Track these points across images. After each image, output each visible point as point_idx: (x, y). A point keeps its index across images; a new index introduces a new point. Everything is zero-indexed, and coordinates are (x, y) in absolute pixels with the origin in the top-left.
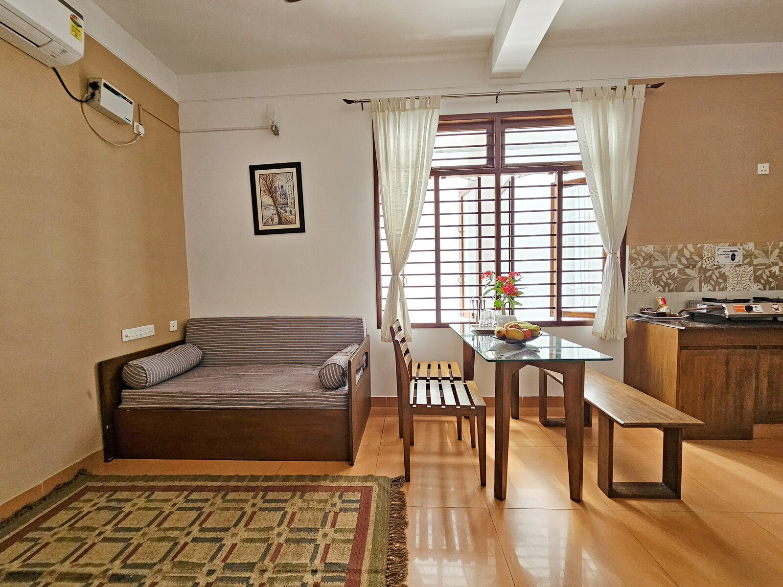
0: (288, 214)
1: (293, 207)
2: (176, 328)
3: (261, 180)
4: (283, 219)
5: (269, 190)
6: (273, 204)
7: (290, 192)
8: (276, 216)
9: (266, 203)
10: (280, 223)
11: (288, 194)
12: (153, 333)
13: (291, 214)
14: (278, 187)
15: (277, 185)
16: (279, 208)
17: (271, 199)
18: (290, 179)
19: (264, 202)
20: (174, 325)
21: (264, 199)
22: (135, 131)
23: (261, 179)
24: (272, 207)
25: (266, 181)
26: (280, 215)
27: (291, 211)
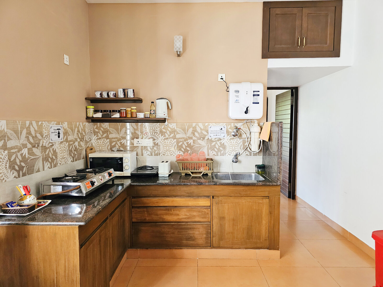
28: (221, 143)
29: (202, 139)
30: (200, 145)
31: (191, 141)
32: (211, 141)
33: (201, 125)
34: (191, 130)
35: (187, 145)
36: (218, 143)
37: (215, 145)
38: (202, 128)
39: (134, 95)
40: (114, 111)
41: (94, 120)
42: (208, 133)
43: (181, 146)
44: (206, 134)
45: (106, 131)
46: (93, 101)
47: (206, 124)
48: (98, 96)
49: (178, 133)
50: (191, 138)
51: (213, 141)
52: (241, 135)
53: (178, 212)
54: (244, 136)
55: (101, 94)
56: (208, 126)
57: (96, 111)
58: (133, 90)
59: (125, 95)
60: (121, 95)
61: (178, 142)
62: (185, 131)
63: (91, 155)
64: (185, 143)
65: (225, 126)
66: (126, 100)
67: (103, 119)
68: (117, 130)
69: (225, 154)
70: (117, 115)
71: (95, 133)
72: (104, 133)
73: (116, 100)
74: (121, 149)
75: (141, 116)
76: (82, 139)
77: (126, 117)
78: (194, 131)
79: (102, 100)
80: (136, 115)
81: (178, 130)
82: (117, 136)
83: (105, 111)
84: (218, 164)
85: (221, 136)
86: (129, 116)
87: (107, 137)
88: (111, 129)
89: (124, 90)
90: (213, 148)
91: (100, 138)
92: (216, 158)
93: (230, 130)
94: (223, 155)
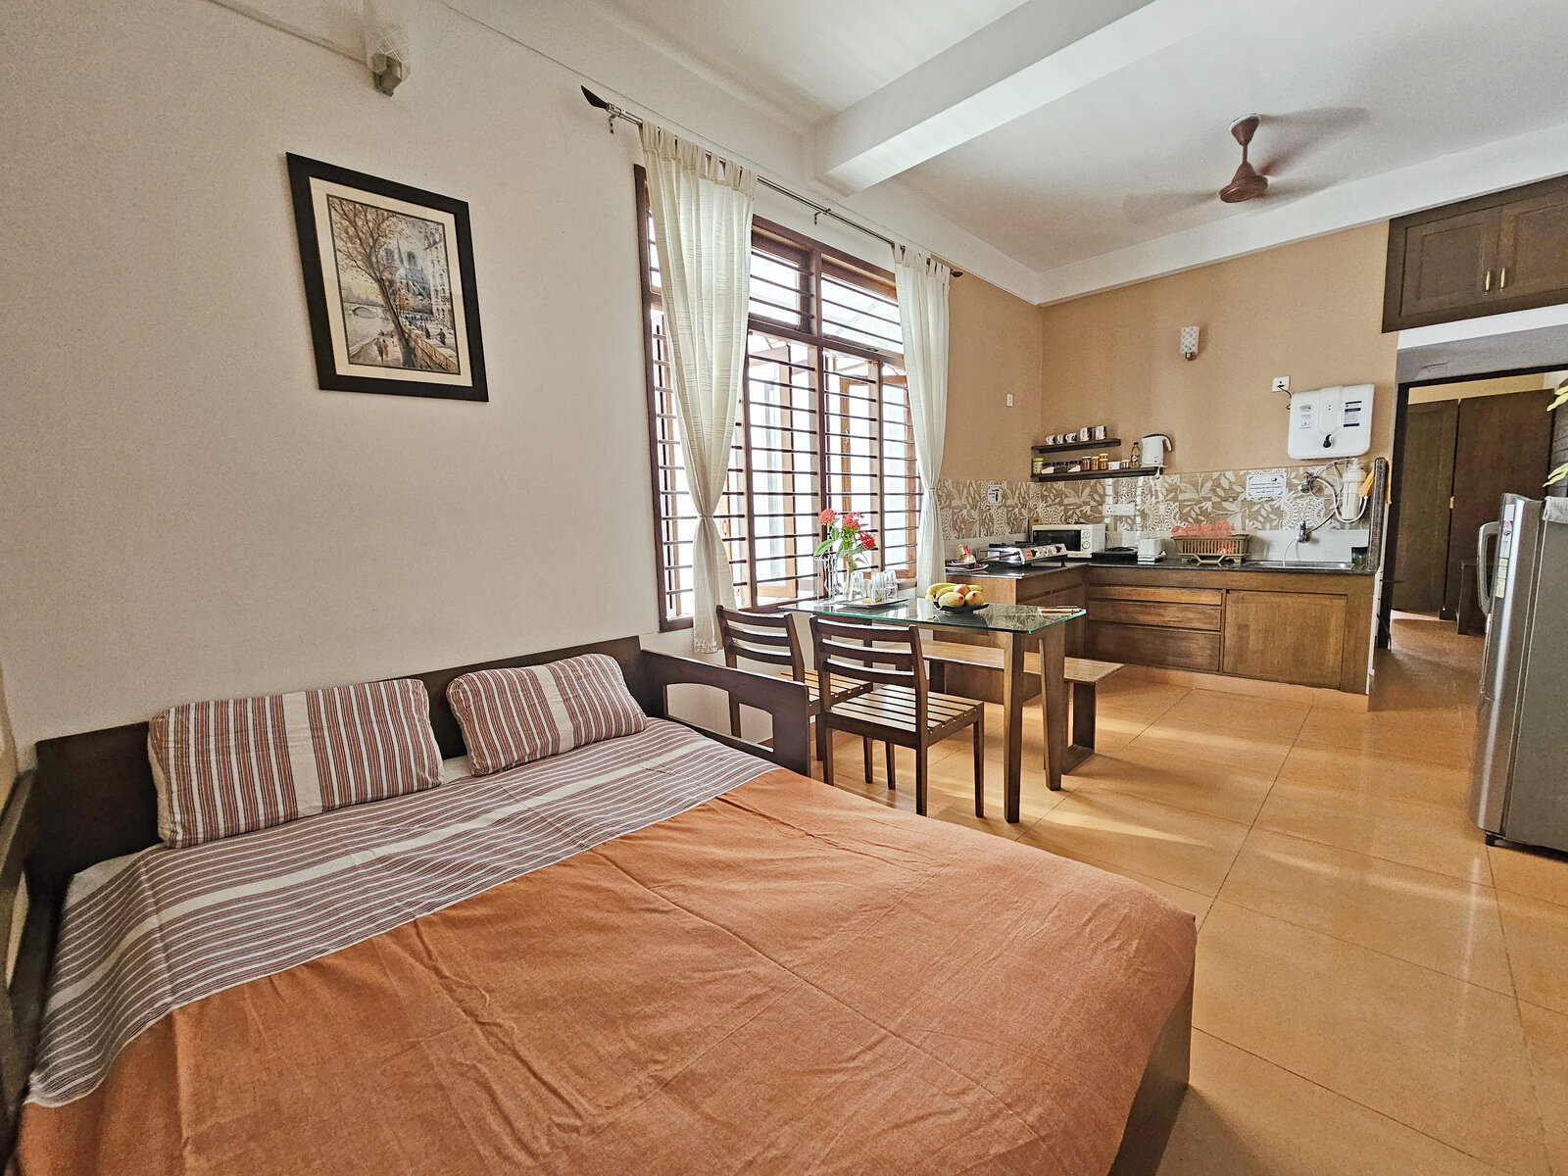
28: (1271, 506)
29: (1231, 499)
30: (1226, 510)
31: (1208, 505)
32: (1252, 503)
33: (1230, 475)
34: (1209, 485)
35: (1199, 512)
36: (1267, 506)
37: (1258, 511)
38: (1233, 479)
39: (1105, 435)
40: (1072, 463)
41: (1042, 479)
42: (1244, 488)
43: (1188, 514)
44: (1240, 489)
45: (1060, 494)
46: (1042, 450)
47: (1242, 472)
48: (1050, 442)
49: (1182, 491)
50: (1209, 499)
51: (1255, 504)
52: (1320, 490)
53: (1162, 611)
54: (1329, 491)
55: (1054, 440)
56: (1245, 475)
57: (1045, 465)
58: (1105, 428)
59: (1090, 436)
60: (1084, 437)
61: (1181, 508)
62: (1197, 488)
63: (1035, 528)
64: (1196, 508)
65: (1285, 474)
66: (1092, 444)
67: (1056, 475)
68: (1076, 492)
69: (1282, 527)
70: (1077, 469)
71: (1044, 498)
72: (1056, 496)
73: (1078, 446)
74: (1082, 520)
75: (1115, 466)
76: (1024, 506)
77: (1090, 470)
78: (1217, 485)
79: (1056, 448)
80: (1107, 465)
81: (1183, 486)
82: (1077, 501)
83: (1058, 464)
84: (1264, 545)
85: (1274, 494)
86: (1095, 468)
87: (1061, 504)
88: (1067, 491)
89: (1089, 430)
90: (1253, 517)
91: (1050, 505)
92: (1261, 534)
93: (1296, 481)
94: (1276, 528)
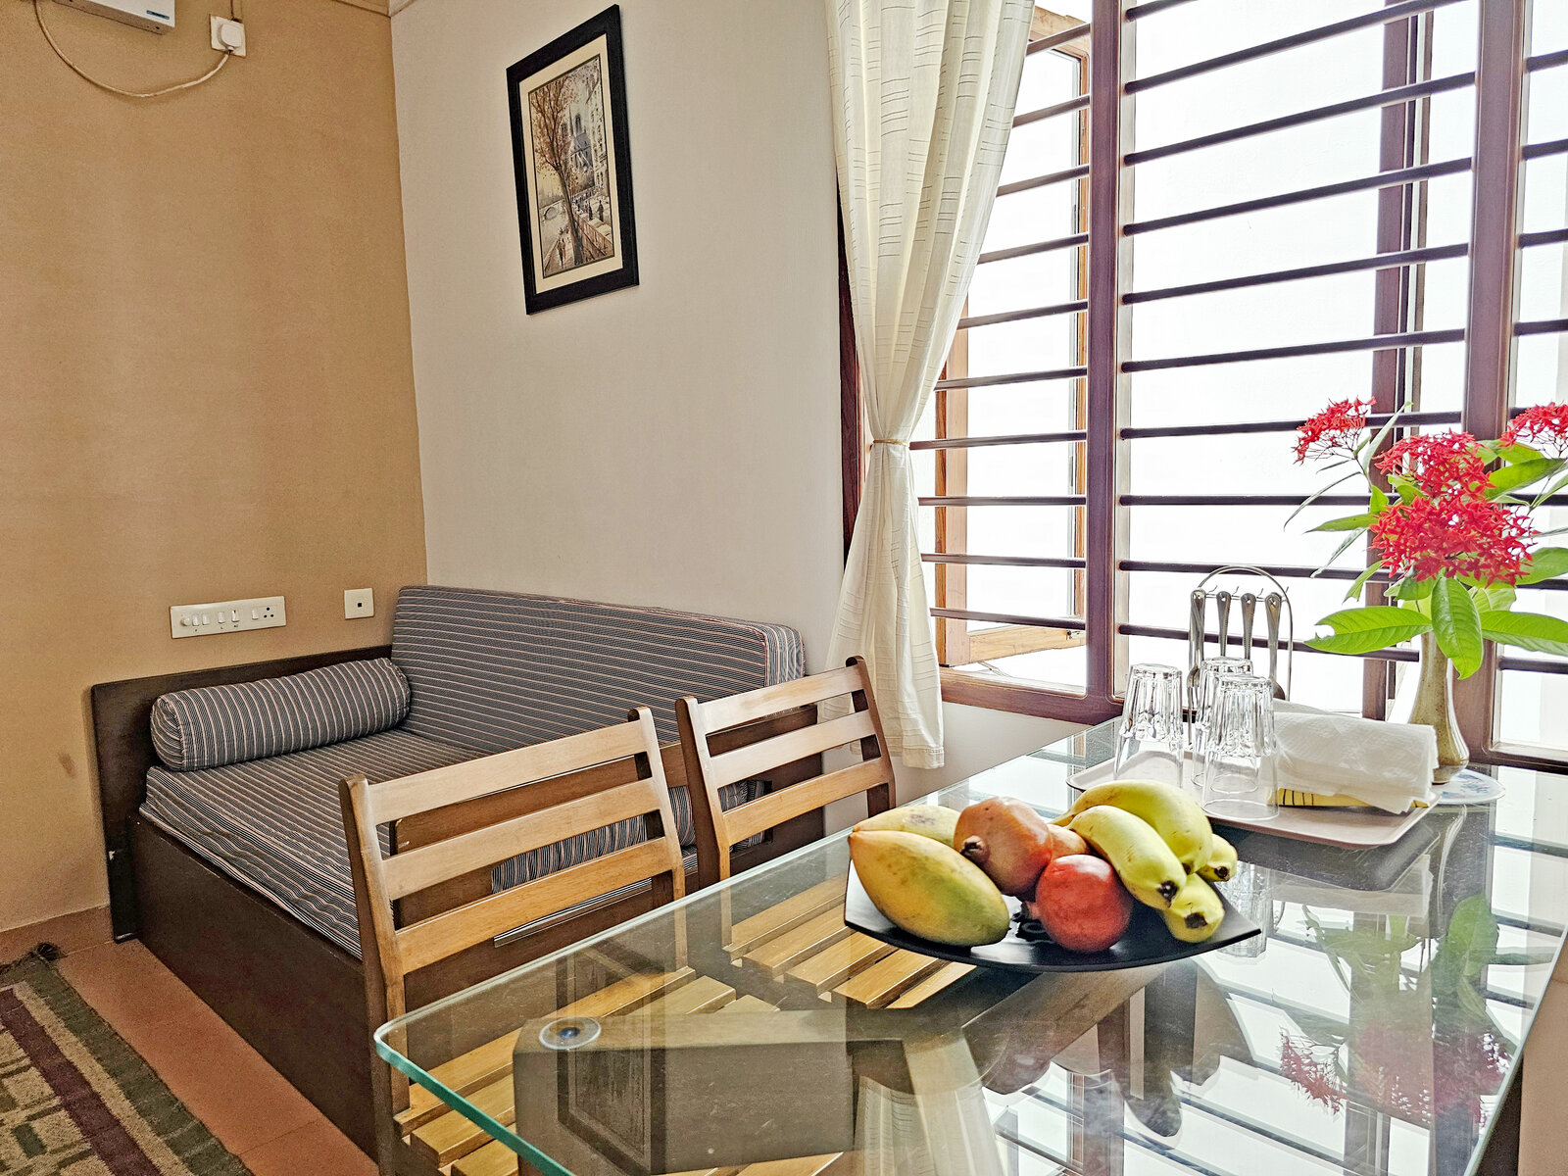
0: (596, 220)
1: (605, 191)
2: (368, 610)
3: (533, 110)
4: (585, 241)
5: (552, 145)
6: (561, 194)
7: (597, 137)
8: (569, 235)
9: (546, 193)
10: (580, 261)
11: (592, 142)
12: (280, 620)
13: (601, 219)
14: (569, 127)
15: (566, 120)
16: (574, 206)
17: (557, 177)
18: (594, 86)
19: (543, 193)
20: (358, 602)
21: (544, 182)
22: (216, 44)
23: (532, 108)
24: (559, 206)
25: (542, 112)
26: (577, 231)
27: (601, 209)
